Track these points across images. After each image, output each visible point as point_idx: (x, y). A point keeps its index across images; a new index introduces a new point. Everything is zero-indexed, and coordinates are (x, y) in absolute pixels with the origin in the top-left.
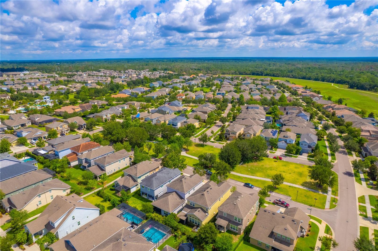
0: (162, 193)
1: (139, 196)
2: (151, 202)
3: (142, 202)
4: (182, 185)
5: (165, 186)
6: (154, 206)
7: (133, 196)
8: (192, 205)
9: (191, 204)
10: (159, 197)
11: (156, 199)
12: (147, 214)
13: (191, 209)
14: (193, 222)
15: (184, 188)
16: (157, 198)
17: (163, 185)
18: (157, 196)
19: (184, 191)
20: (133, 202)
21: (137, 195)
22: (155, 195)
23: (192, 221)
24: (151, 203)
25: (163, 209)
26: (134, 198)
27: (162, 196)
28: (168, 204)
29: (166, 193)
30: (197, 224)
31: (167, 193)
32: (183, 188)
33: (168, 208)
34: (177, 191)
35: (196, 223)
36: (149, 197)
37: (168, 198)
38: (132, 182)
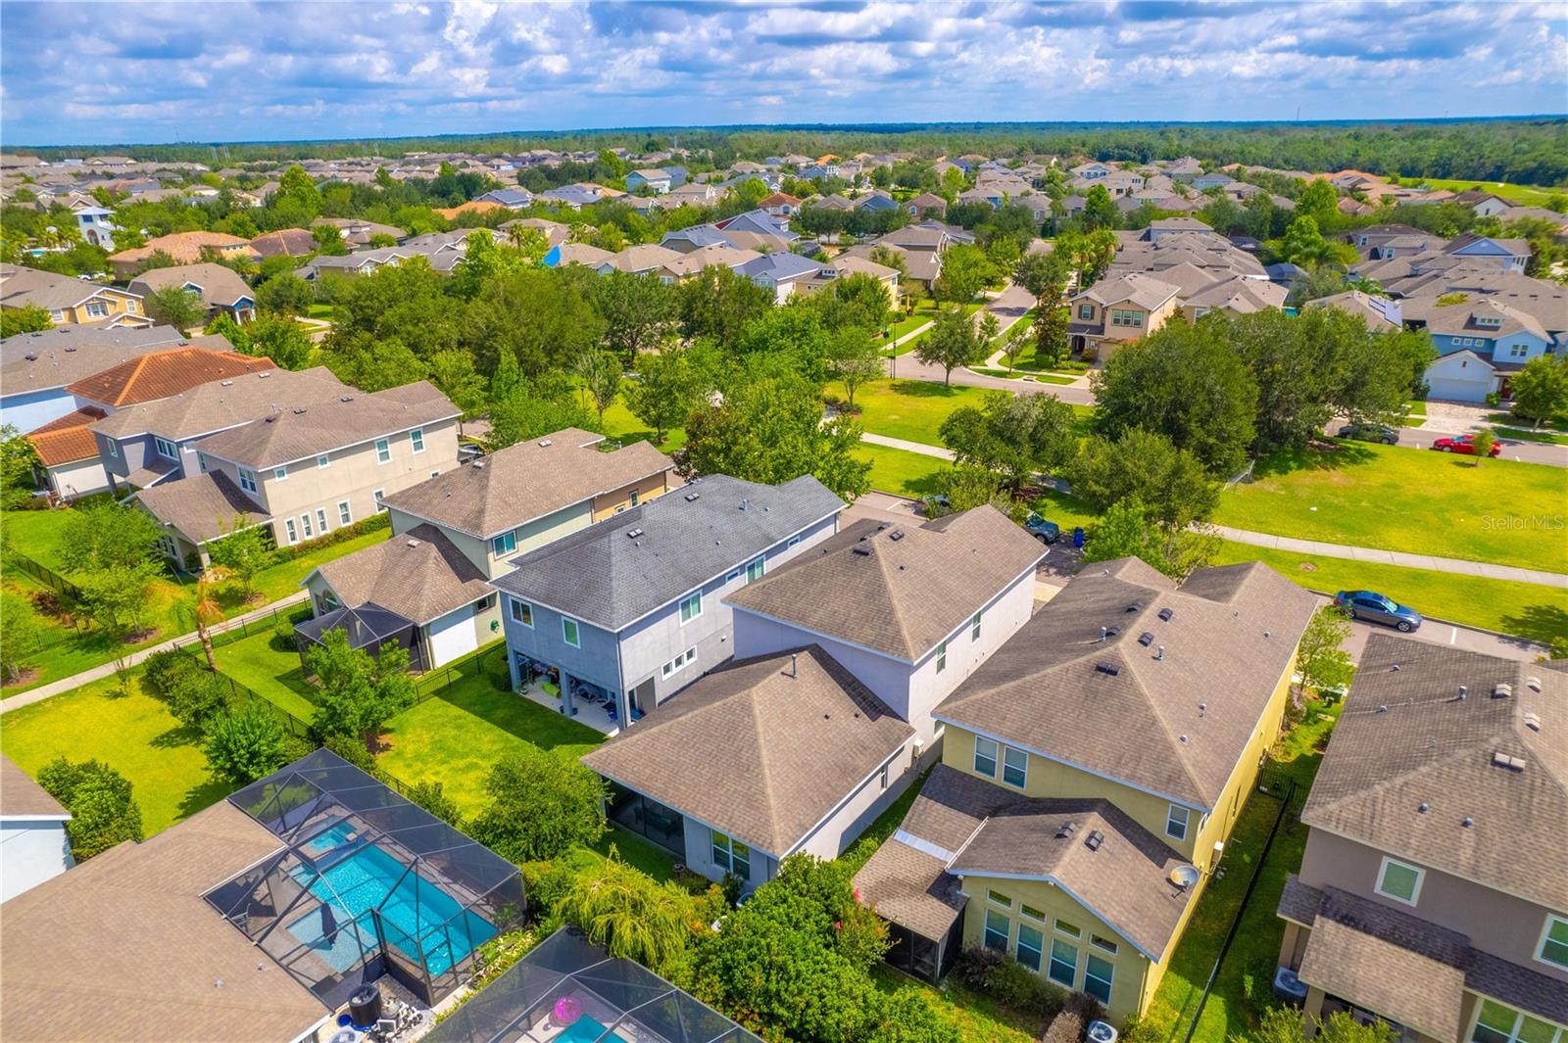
0: (691, 669)
1: (496, 694)
2: (598, 738)
3: (516, 741)
4: (877, 590)
5: (712, 602)
6: (614, 787)
7: (447, 693)
8: (998, 779)
9: (985, 765)
10: (659, 696)
11: (639, 713)
12: (534, 871)
13: (995, 812)
14: (1030, 957)
15: (900, 614)
16: (642, 705)
17: (697, 599)
18: (648, 686)
19: (897, 640)
20: (439, 746)
21: (481, 686)
22: (631, 679)
23: (1013, 942)
24: (591, 758)
25: (701, 816)
26: (455, 711)
27: (691, 692)
28: (746, 767)
29: (728, 664)
30: (1078, 985)
31: (740, 667)
32: (887, 616)
33: (754, 801)
34: (830, 640)
35: (1062, 972)
36: (576, 702)
37: (747, 708)
38: (438, 583)
